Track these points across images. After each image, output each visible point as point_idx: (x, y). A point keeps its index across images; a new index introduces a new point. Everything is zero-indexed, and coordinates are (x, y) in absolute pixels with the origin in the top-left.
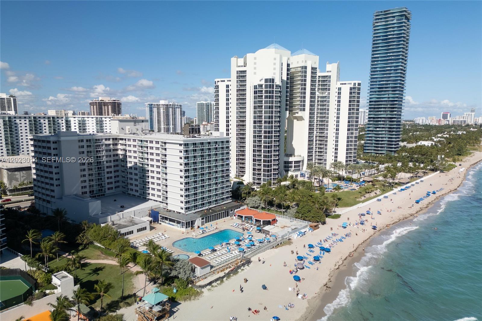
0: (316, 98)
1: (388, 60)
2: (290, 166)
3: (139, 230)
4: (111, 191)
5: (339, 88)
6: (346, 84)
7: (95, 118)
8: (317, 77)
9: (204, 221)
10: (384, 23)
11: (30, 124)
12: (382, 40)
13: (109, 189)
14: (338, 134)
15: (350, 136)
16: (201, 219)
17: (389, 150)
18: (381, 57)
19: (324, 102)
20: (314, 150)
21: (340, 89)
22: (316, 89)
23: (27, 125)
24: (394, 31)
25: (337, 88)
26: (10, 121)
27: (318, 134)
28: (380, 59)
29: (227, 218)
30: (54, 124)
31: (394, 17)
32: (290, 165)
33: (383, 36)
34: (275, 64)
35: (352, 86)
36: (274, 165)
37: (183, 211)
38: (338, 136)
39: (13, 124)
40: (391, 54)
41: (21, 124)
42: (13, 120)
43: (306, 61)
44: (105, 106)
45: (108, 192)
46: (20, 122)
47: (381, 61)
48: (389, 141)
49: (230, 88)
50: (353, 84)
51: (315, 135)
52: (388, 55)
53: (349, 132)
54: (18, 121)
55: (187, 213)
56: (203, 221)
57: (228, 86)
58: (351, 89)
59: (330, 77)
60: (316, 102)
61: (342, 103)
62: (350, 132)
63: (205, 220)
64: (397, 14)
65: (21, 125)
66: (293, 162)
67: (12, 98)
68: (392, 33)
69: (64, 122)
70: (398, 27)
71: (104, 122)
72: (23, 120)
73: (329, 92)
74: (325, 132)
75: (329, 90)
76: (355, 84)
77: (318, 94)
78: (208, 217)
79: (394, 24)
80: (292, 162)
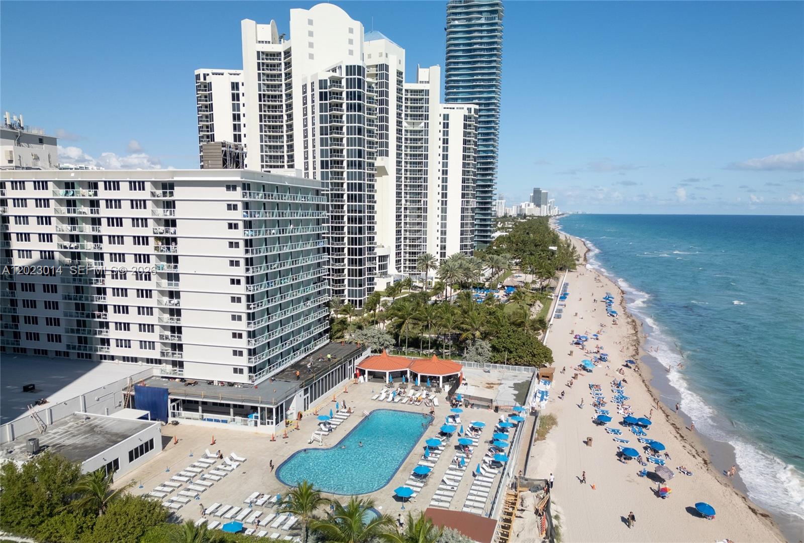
0: (404, 132)
1: (474, 87)
3: (134, 455)
5: (444, 115)
6: (454, 108)
8: (404, 92)
9: (308, 397)
10: (464, 23)
12: (463, 51)
14: (446, 204)
17: (481, 241)
18: (463, 81)
19: (418, 141)
21: (446, 117)
22: (403, 116)
24: (481, 37)
25: (442, 116)
27: (408, 203)
28: (461, 84)
31: (481, 12)
33: (464, 45)
35: (466, 113)
37: (243, 379)
38: (446, 208)
40: (480, 77)
43: (387, 55)
47: (463, 87)
48: (481, 225)
50: (466, 110)
51: (403, 207)
52: (475, 77)
55: (256, 383)
57: (235, 86)
58: (465, 118)
64: (486, 9)
66: (378, 259)
68: (479, 41)
70: (488, 31)
73: (426, 121)
74: (423, 199)
75: (427, 117)
76: (469, 110)
77: (406, 125)
78: (315, 385)
79: (482, 25)
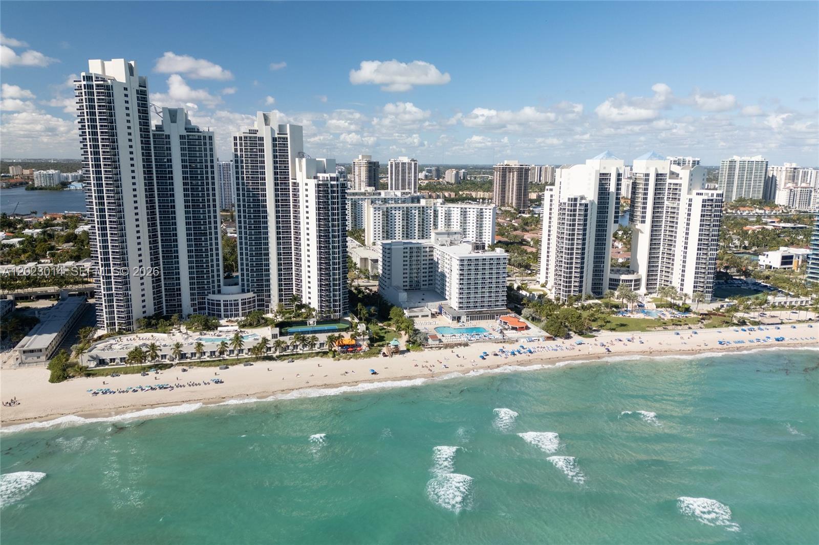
0: (665, 208)
4: (425, 287)
6: (702, 194)
7: (459, 209)
8: (667, 185)
11: (403, 214)
13: (423, 285)
15: (701, 256)
16: (465, 316)
19: (674, 213)
20: (659, 269)
21: (690, 200)
22: (665, 198)
23: (401, 215)
25: (688, 199)
26: (387, 212)
29: (492, 320)
30: (423, 214)
32: (616, 283)
34: (590, 179)
35: (706, 197)
36: (575, 281)
37: (457, 309)
43: (648, 168)
44: (510, 172)
45: (422, 287)
49: (553, 198)
50: (710, 195)
51: (661, 252)
53: (699, 252)
55: (459, 311)
56: (468, 318)
57: (551, 196)
58: (704, 201)
59: (680, 185)
60: (665, 213)
62: (701, 252)
66: (621, 281)
67: (413, 163)
69: (432, 211)
71: (468, 213)
73: (679, 202)
74: (673, 248)
75: (679, 200)
76: (712, 195)
77: (668, 203)
78: (472, 317)
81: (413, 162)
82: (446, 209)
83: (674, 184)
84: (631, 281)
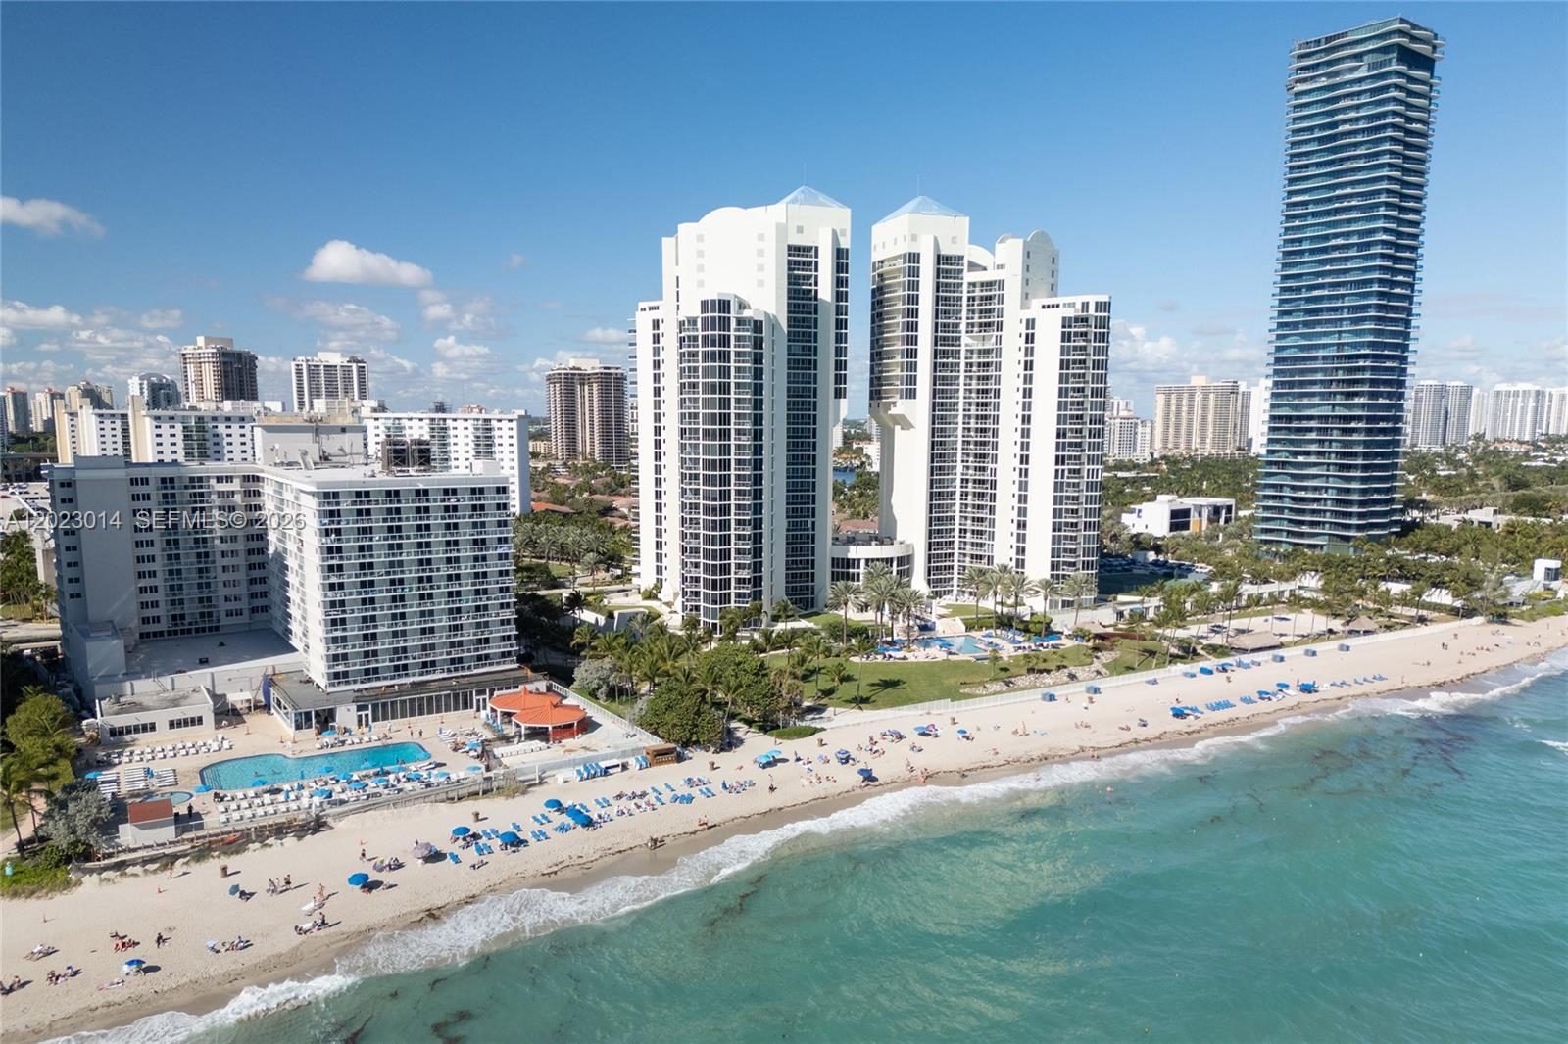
0: (963, 354)
1: (1337, 211)
2: (853, 574)
3: (175, 724)
5: (1028, 321)
6: (1058, 306)
8: (965, 288)
9: (367, 715)
10: (1323, 82)
12: (1321, 140)
13: (229, 614)
14: (1026, 475)
15: (1066, 480)
16: (353, 707)
17: (1337, 535)
18: (1316, 202)
19: (987, 366)
20: (957, 527)
21: (1030, 324)
22: (963, 327)
24: (1358, 107)
25: (1024, 322)
26: (201, 429)
27: (971, 472)
28: (1312, 209)
29: (461, 712)
31: (1358, 56)
32: (851, 570)
33: (1323, 127)
34: (761, 253)
35: (1071, 313)
38: (1026, 482)
39: (208, 435)
40: (1349, 190)
41: (229, 435)
42: (210, 425)
43: (914, 238)
44: (582, 384)
45: (224, 621)
46: (229, 431)
47: (1314, 215)
48: (1339, 502)
49: (662, 329)
50: (1079, 306)
51: (959, 478)
52: (1338, 192)
53: (1060, 467)
54: (222, 428)
55: (330, 690)
56: (363, 713)
57: (656, 324)
58: (1066, 322)
59: (1001, 284)
60: (963, 367)
61: (1037, 372)
62: (1066, 467)
63: (370, 712)
64: (1371, 47)
65: (229, 439)
66: (863, 563)
68: (1353, 114)
70: (1373, 92)
72: (235, 427)
73: (999, 333)
75: (1000, 326)
76: (1085, 306)
77: (970, 341)
78: (381, 708)
79: (1360, 81)
80: (859, 560)
81: (354, 366)
82: (390, 423)
83: (982, 284)
84: (889, 561)
